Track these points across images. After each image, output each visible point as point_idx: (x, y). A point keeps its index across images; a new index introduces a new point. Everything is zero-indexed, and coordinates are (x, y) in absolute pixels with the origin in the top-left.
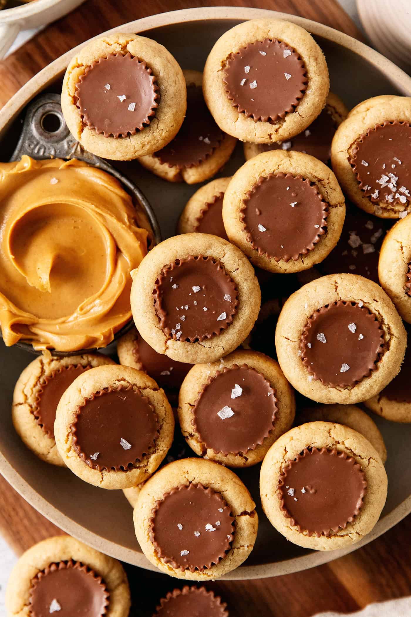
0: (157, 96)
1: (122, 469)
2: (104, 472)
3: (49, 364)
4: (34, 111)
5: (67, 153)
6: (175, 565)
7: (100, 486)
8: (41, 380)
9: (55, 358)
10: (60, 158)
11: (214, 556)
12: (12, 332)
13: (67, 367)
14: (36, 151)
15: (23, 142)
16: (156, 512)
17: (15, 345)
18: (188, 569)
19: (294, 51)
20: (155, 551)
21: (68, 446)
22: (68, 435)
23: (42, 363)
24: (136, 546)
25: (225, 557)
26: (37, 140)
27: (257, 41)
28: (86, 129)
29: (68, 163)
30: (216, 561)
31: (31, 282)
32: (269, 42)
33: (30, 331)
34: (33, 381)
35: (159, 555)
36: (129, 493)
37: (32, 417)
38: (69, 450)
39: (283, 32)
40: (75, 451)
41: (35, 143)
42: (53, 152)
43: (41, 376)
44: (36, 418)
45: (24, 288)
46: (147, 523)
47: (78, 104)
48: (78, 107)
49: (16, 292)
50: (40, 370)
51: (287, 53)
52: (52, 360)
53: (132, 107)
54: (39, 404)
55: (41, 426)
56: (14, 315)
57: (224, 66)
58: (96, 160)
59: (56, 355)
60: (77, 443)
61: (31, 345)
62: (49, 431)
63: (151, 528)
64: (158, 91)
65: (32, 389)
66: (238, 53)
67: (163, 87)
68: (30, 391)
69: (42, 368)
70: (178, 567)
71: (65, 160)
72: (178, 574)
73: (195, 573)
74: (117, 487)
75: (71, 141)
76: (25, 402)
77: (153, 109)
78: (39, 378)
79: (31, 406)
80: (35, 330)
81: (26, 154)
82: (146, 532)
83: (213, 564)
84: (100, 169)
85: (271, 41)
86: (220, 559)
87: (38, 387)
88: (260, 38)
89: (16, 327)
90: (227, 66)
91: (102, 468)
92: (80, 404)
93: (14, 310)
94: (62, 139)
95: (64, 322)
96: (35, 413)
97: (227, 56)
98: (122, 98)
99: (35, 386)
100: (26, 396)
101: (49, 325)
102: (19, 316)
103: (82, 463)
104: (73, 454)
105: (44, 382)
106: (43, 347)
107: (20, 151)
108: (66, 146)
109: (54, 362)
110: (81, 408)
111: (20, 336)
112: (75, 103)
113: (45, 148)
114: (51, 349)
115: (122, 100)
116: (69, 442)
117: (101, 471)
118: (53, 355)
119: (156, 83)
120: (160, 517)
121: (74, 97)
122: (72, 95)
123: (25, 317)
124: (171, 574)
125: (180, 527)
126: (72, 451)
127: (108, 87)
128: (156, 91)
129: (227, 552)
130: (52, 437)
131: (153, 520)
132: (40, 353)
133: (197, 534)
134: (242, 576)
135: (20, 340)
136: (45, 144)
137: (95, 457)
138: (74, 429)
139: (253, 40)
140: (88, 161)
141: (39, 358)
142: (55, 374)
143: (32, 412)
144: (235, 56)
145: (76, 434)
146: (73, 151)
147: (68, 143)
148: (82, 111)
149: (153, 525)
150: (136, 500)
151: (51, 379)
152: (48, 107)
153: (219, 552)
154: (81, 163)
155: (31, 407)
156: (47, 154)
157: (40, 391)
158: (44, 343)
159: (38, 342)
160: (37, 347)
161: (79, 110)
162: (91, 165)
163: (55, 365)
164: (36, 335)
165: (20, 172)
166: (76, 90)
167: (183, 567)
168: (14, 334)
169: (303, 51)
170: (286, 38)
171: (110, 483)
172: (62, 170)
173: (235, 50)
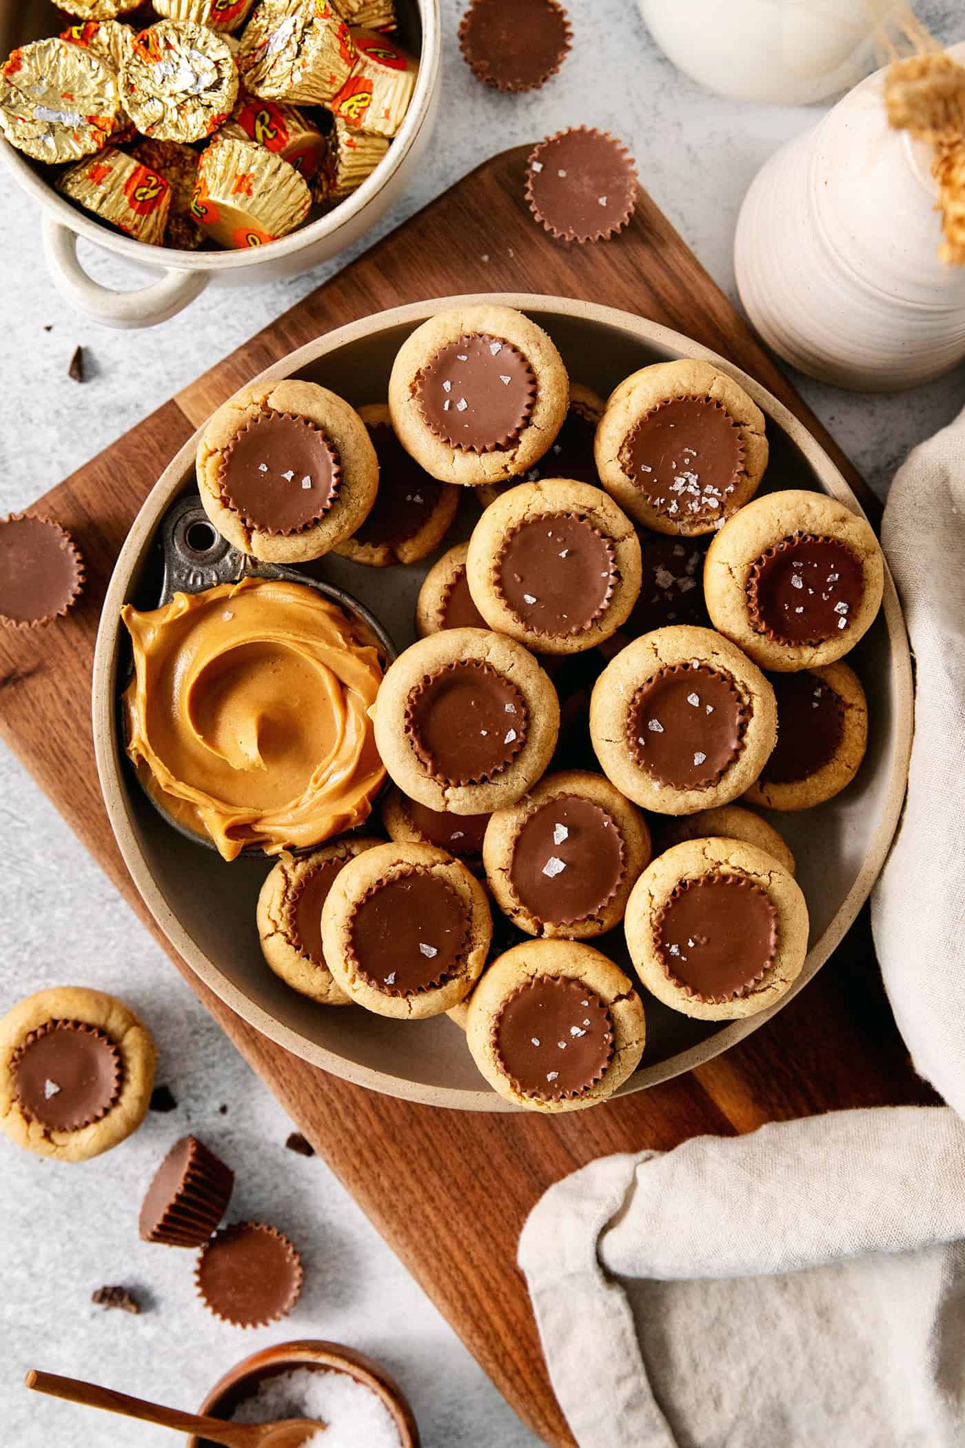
0: (335, 456)
1: (433, 986)
2: (409, 997)
3: (294, 868)
4: (172, 527)
5: (235, 573)
6: (544, 1097)
7: (410, 1018)
8: (289, 894)
9: (300, 858)
10: (227, 582)
11: (593, 1069)
12: (229, 841)
13: (319, 867)
14: (191, 582)
15: (170, 575)
16: (497, 1032)
17: (239, 857)
18: (563, 1097)
19: (504, 342)
20: (512, 1085)
21: (349, 975)
22: (346, 961)
23: (284, 871)
24: (484, 1086)
25: (609, 1065)
26: (187, 567)
27: (450, 343)
28: (255, 536)
29: (239, 586)
30: (599, 1075)
31: (236, 763)
32: (465, 339)
33: (252, 831)
34: (278, 900)
35: (518, 1089)
36: (454, 1014)
37: (291, 948)
38: (353, 980)
39: (481, 321)
40: (362, 979)
41: (186, 571)
42: (214, 578)
43: (288, 888)
44: (297, 948)
45: (229, 774)
46: (489, 1050)
47: (231, 505)
48: (233, 510)
49: (219, 785)
50: (284, 881)
51: (495, 347)
52: (296, 863)
53: (306, 483)
54: (295, 929)
55: (308, 957)
56: (225, 816)
57: (414, 390)
58: (277, 570)
59: (299, 854)
60: (361, 968)
61: (262, 851)
62: (319, 961)
63: (496, 1056)
64: (333, 448)
65: (280, 911)
66: (429, 368)
67: (337, 440)
68: (278, 913)
69: (286, 878)
70: (549, 1098)
71: (235, 583)
72: (551, 1107)
73: (575, 1100)
74: (434, 1011)
75: (236, 555)
76: (276, 931)
77: (336, 475)
78: (286, 891)
79: (285, 934)
80: (259, 828)
81: (179, 590)
82: (492, 1062)
83: (596, 1081)
84: (285, 580)
85: (468, 337)
86: (604, 1071)
87: (287, 906)
88: (453, 338)
89: (232, 832)
90: (419, 390)
91: (405, 992)
92: (349, 913)
93: (224, 808)
94: (223, 555)
95: (296, 806)
96: (293, 941)
97: (415, 375)
98: (289, 475)
99: (283, 905)
100: (274, 921)
101: (278, 814)
102: (234, 815)
103: (377, 993)
104: (360, 984)
105: (294, 896)
106: (277, 849)
107: (168, 589)
108: (230, 564)
109: (300, 864)
110: (353, 918)
111: (241, 842)
112: (226, 505)
113: (202, 575)
114: (291, 848)
115: (289, 479)
116: (350, 970)
117: (405, 996)
118: (295, 856)
119: (327, 438)
120: (504, 1038)
121: (222, 498)
122: (218, 496)
123: (243, 813)
124: (543, 1109)
125: (536, 1042)
126: (357, 981)
127: (263, 468)
128: (331, 450)
129: (610, 1059)
130: (326, 968)
131: (496, 1045)
132: (276, 858)
133: (562, 1045)
134: (643, 1085)
135: (244, 848)
136: (200, 569)
137: (390, 980)
138: (352, 951)
139: (444, 343)
140: (267, 575)
141: (278, 865)
142: (306, 880)
143: (289, 942)
144: (425, 373)
145: (355, 956)
146: (242, 567)
147: (231, 558)
148: (241, 512)
149: (497, 1051)
150: (465, 1021)
151: (301, 889)
152: (190, 517)
153: (599, 1061)
154: (258, 580)
155: (287, 936)
156: (206, 582)
157: (292, 909)
158: (278, 843)
159: (268, 842)
160: (271, 851)
161: (236, 513)
162: (270, 578)
163: (301, 867)
164: (262, 834)
165: (176, 617)
166: (221, 487)
167: (556, 1097)
168: (233, 842)
169: (516, 339)
170: (488, 327)
171: (422, 1010)
172: (234, 597)
173: (423, 364)
